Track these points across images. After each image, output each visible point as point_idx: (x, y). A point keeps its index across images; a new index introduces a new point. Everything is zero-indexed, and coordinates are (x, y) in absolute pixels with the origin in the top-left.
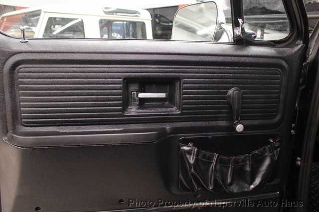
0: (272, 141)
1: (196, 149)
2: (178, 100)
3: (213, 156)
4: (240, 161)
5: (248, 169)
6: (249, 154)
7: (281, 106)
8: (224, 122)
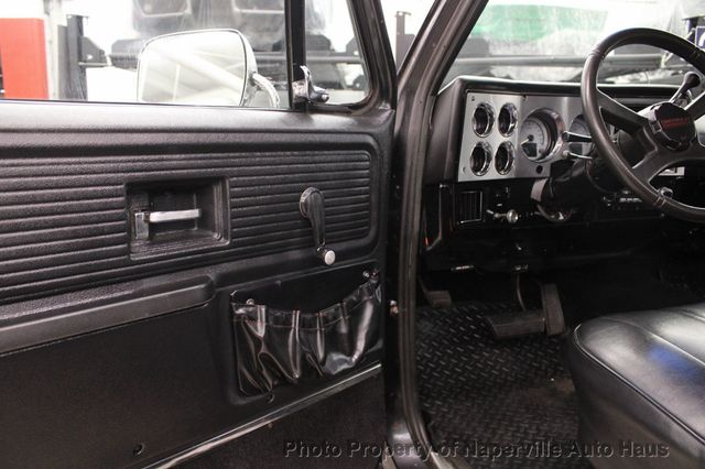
0: (366, 275)
1: (263, 309)
2: (221, 220)
3: (291, 315)
4: (330, 317)
5: (344, 329)
6: (341, 302)
7: (374, 214)
8: (297, 251)
